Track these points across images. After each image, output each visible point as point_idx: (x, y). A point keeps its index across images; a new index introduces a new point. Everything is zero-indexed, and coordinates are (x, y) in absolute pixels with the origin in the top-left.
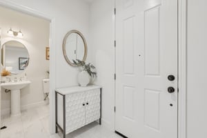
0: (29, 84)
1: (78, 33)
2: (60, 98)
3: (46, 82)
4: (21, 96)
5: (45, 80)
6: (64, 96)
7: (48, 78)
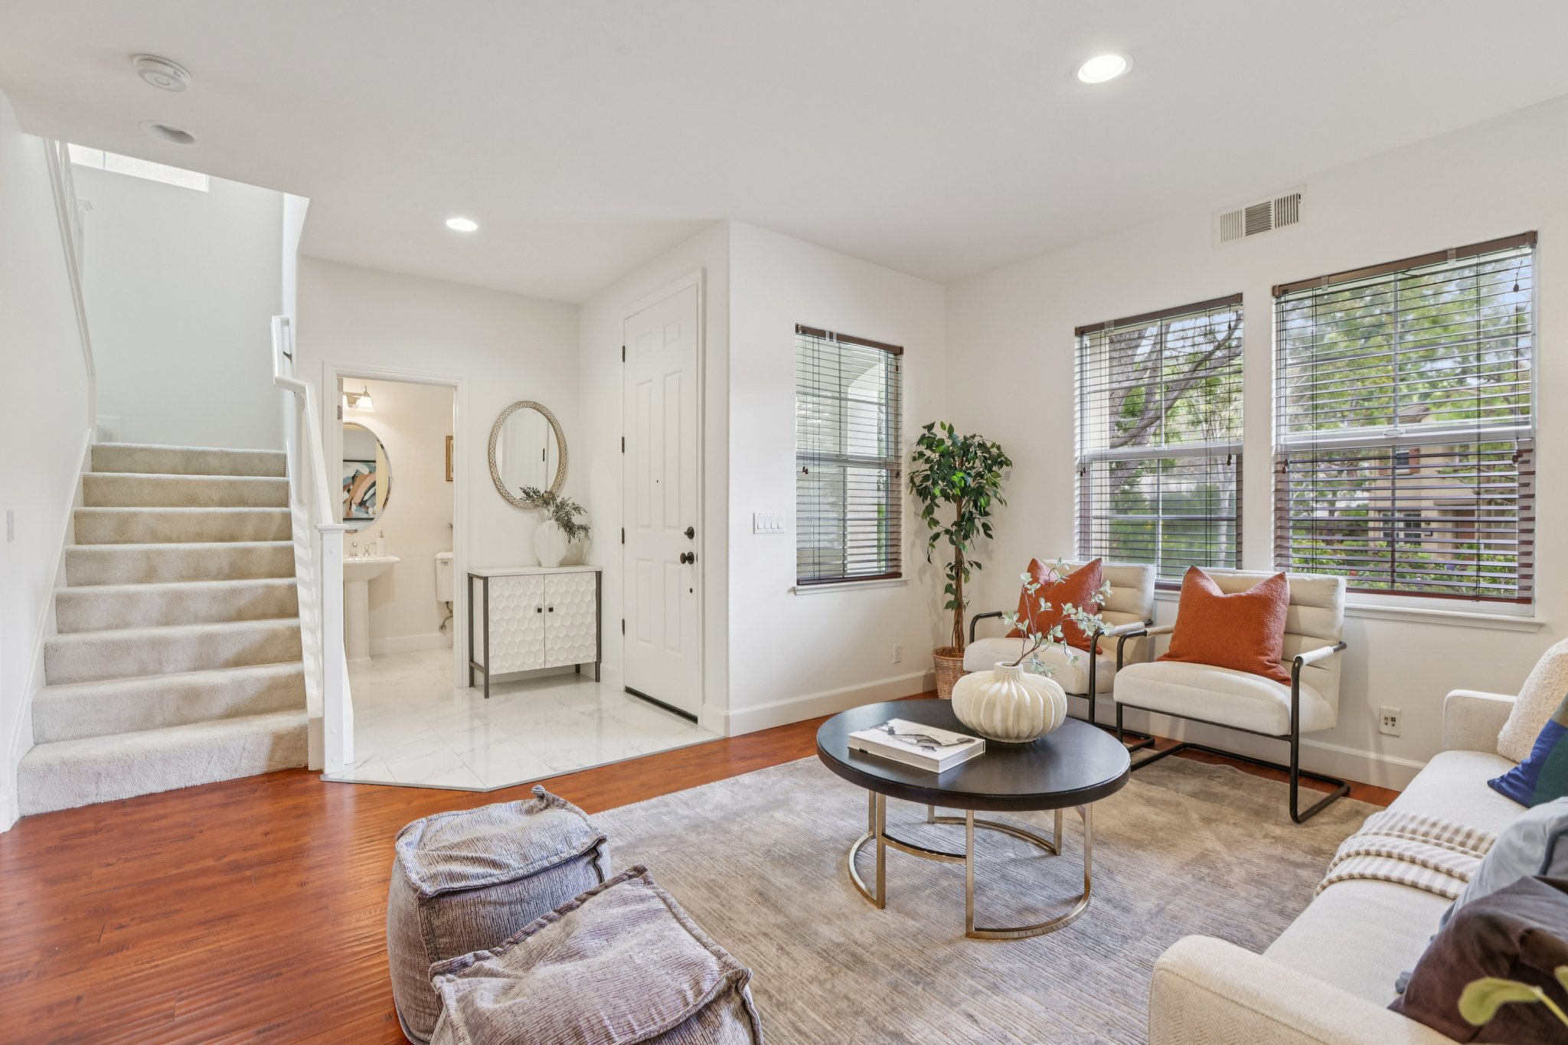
0: (391, 566)
1: (537, 407)
2: (478, 585)
3: (445, 563)
4: (371, 606)
5: (440, 555)
6: (486, 579)
7: (451, 550)
